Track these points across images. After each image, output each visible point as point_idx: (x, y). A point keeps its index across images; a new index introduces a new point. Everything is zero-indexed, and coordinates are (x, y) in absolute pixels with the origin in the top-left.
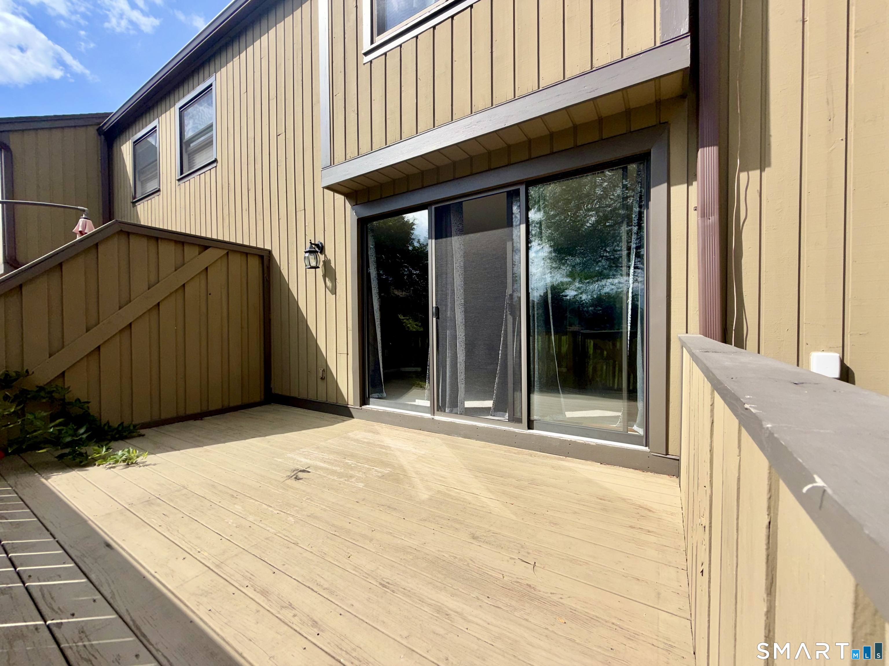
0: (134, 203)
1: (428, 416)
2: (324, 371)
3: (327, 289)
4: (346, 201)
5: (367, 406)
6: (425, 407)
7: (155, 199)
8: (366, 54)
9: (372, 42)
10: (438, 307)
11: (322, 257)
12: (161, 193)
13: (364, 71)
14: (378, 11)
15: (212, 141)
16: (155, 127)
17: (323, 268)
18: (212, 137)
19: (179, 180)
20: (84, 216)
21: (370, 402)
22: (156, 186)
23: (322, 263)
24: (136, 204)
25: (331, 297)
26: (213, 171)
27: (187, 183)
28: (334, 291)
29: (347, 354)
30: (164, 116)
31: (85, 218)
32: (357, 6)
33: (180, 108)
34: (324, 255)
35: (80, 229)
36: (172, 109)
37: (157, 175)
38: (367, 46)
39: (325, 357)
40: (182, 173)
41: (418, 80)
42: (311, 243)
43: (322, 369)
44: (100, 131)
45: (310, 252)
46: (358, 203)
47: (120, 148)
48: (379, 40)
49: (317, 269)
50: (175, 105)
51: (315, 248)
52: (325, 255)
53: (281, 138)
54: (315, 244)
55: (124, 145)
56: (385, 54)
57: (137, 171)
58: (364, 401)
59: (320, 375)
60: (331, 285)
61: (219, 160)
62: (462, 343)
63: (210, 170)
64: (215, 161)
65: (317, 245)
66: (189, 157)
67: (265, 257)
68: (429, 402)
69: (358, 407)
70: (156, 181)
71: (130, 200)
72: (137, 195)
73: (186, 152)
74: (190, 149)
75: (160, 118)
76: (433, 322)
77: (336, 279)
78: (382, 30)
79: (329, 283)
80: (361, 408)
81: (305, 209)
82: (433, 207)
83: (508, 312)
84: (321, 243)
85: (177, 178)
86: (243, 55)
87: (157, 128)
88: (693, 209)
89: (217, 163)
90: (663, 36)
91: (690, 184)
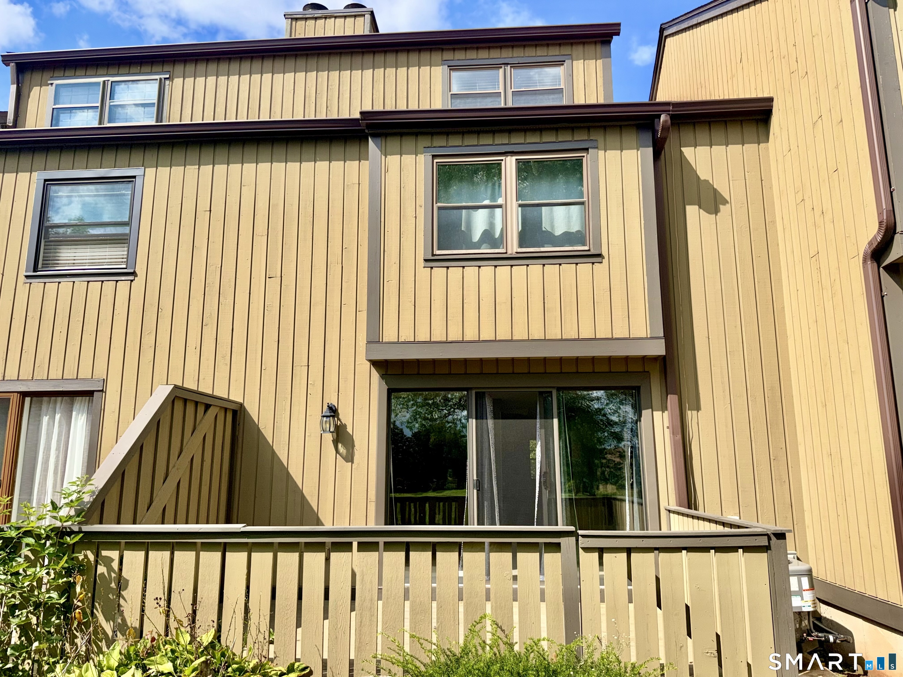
3: (338, 456)
4: (373, 368)
8: (427, 260)
9: (433, 253)
10: (478, 480)
17: (335, 433)
25: (344, 465)
26: (123, 284)
28: (349, 458)
33: (47, 180)
34: (336, 418)
38: (428, 255)
40: (36, 269)
41: (480, 299)
45: (326, 416)
46: (389, 375)
48: (440, 253)
50: (32, 170)
52: (339, 419)
53: (274, 282)
54: (330, 408)
56: (447, 267)
60: (345, 451)
61: (140, 273)
63: (117, 281)
64: (132, 273)
76: (473, 493)
77: (353, 445)
79: (342, 450)
82: (474, 391)
84: (334, 406)
85: (26, 273)
88: (666, 427)
89: (136, 276)
90: (651, 333)
91: (663, 412)
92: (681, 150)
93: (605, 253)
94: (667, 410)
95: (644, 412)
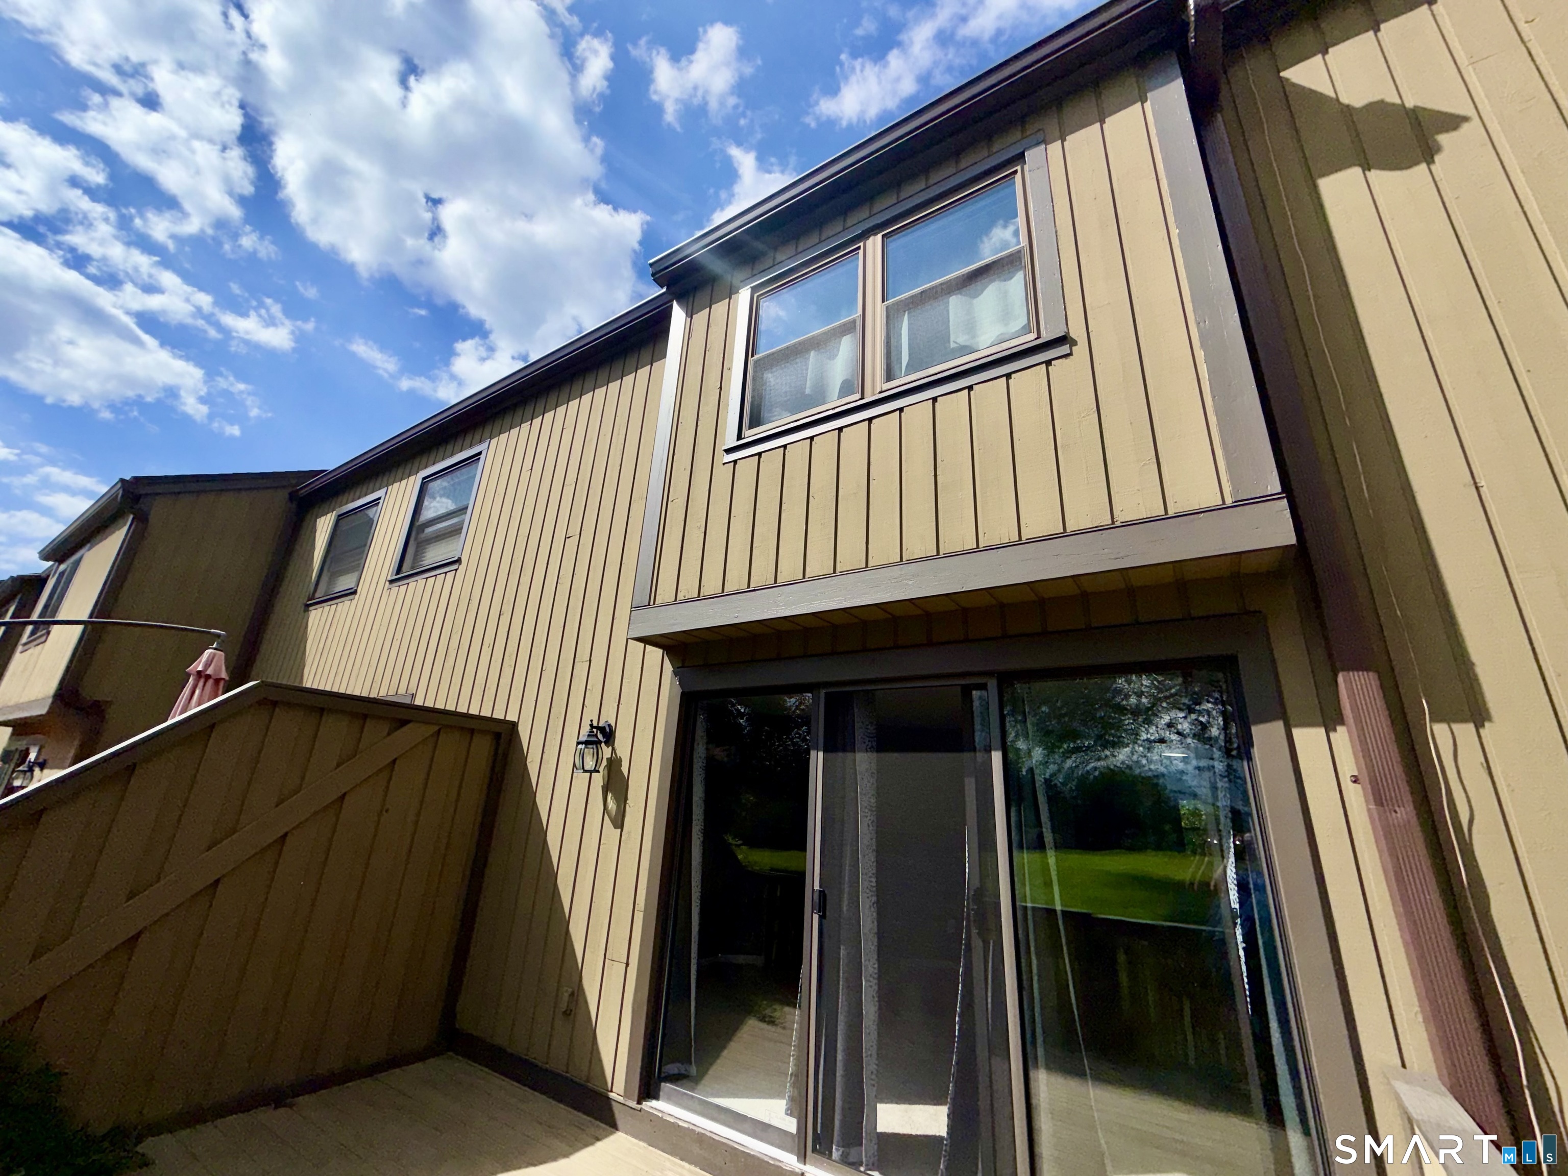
0: (307, 607)
1: (789, 1160)
2: (572, 994)
3: (606, 816)
4: (666, 657)
5: (654, 1103)
6: (786, 1133)
7: (345, 605)
8: (728, 451)
9: (739, 437)
10: (823, 891)
11: (607, 752)
12: (357, 597)
13: (723, 475)
14: (753, 397)
15: (462, 528)
16: (379, 498)
17: (606, 772)
18: (463, 522)
19: (391, 582)
20: (214, 646)
21: (661, 1093)
22: (352, 585)
23: (605, 763)
24: (311, 608)
25: (612, 833)
26: (450, 576)
27: (403, 588)
28: (619, 822)
29: (627, 964)
30: (396, 485)
31: (215, 649)
32: (721, 388)
33: (424, 478)
34: (610, 748)
35: (200, 668)
36: (412, 478)
37: (359, 567)
38: (731, 441)
39: (580, 965)
40: (398, 572)
41: (811, 498)
42: (591, 725)
43: (570, 990)
44: (292, 496)
45: (586, 743)
46: (686, 664)
47: (316, 521)
48: (750, 434)
49: (593, 774)
50: (418, 472)
51: (596, 736)
52: (613, 749)
53: (572, 543)
54: (598, 728)
55: (323, 518)
56: (759, 454)
57: (330, 556)
58: (648, 1091)
59: (563, 1006)
60: (615, 807)
61: (464, 560)
62: (871, 979)
63: (446, 573)
64: (459, 561)
65: (602, 729)
66: (417, 547)
67: (503, 735)
68: (794, 1121)
69: (633, 1104)
70: (356, 574)
71: (303, 600)
72: (317, 595)
73: (416, 539)
74: (422, 536)
75: (390, 488)
76: (813, 923)
77: (626, 799)
78: (755, 422)
79: (612, 805)
80: (639, 1107)
81: (590, 661)
82: (823, 693)
83: (974, 931)
84: (610, 726)
85: (389, 578)
86: (537, 421)
87: (381, 501)
88: (1349, 779)
89: (460, 564)
90: (1235, 490)
91: (1329, 728)
92: (1281, 77)
93: (1077, 331)
94: (1342, 722)
95: (1258, 731)
